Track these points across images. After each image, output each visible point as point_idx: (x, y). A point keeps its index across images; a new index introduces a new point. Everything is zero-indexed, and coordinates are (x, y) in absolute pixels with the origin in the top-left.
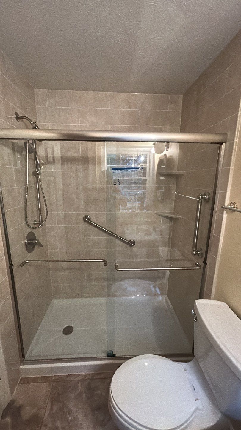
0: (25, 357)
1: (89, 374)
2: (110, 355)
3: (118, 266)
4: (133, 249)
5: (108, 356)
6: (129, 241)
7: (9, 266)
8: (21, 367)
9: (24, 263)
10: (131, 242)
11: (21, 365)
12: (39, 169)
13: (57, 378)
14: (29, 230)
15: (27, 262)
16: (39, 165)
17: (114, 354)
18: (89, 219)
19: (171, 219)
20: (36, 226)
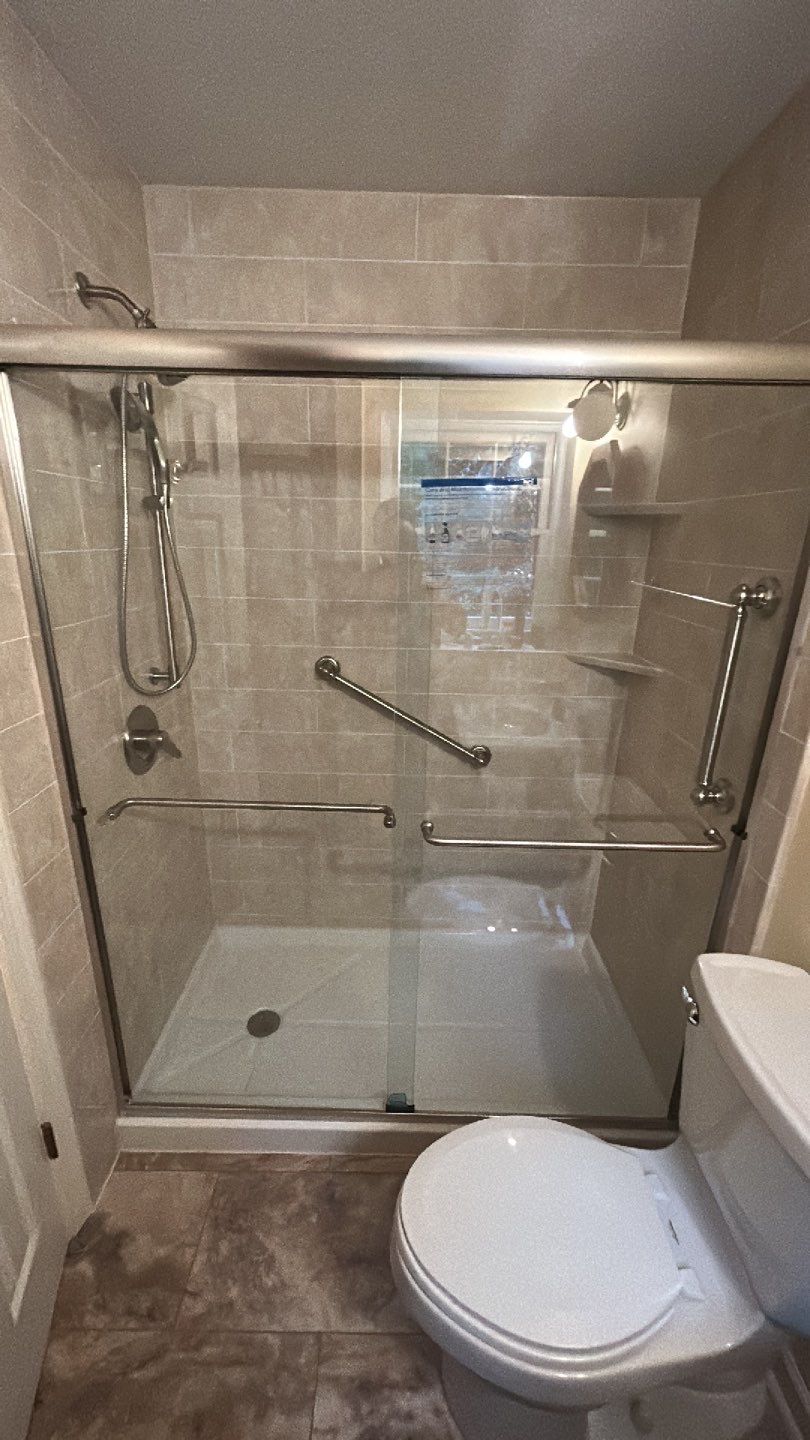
0: (133, 1094)
1: (330, 1158)
2: (397, 1107)
3: (431, 829)
4: (484, 776)
5: (389, 1109)
6: (471, 751)
7: (71, 812)
8: (121, 1122)
9: (120, 808)
10: (476, 753)
11: (119, 1115)
12: (165, 487)
13: (230, 1161)
14: (136, 700)
15: (131, 804)
16: (164, 475)
17: (409, 1103)
18: (336, 670)
19: (619, 676)
20: (157, 688)
